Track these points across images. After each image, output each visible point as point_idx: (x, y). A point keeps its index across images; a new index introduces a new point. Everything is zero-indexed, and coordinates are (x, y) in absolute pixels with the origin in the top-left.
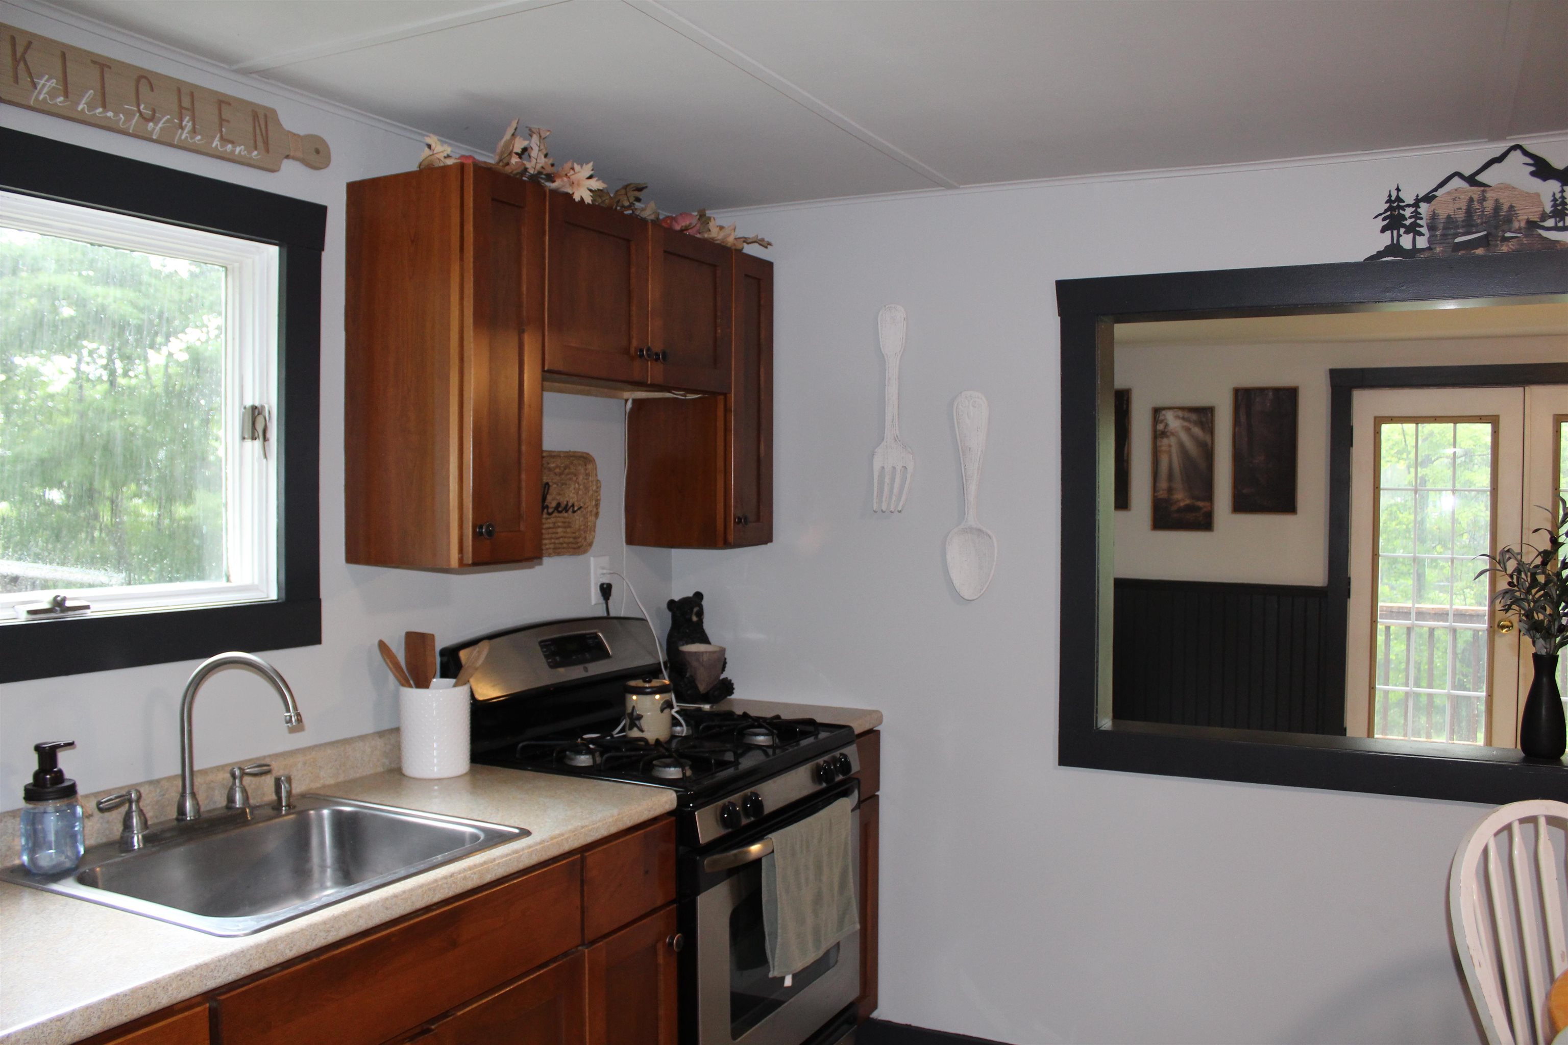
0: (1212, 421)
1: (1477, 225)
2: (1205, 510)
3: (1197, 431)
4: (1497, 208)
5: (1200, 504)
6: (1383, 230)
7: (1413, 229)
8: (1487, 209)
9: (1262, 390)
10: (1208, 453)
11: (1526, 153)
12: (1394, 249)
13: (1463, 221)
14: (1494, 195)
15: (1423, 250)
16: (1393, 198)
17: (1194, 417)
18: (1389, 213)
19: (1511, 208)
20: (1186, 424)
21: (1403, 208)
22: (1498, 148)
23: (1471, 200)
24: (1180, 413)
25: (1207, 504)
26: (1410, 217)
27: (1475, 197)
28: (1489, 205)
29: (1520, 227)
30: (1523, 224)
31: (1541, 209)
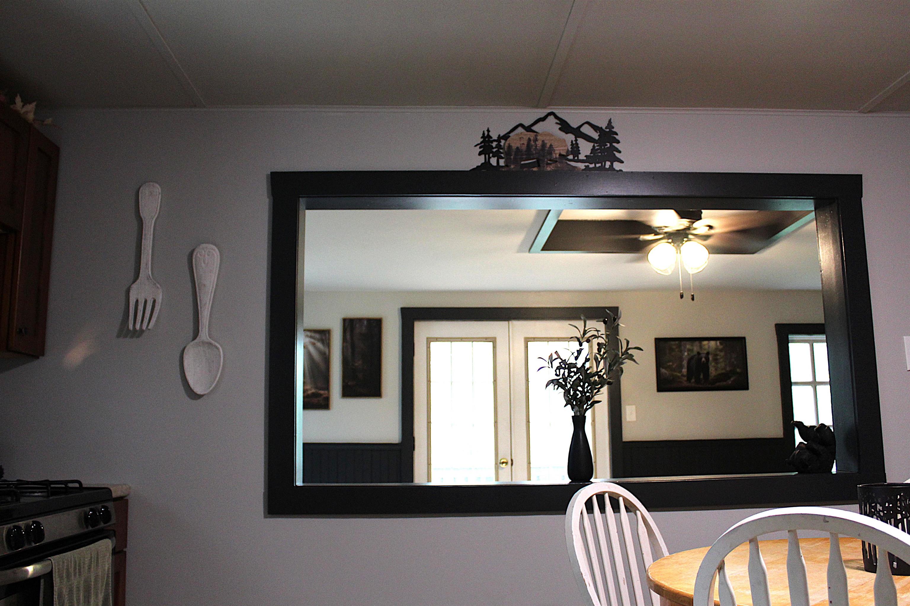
0: (329, 339)
1: (533, 154)
2: (325, 396)
3: (319, 345)
4: (544, 145)
5: (322, 392)
6: (480, 154)
7: (497, 155)
8: (538, 146)
9: (360, 320)
10: (327, 359)
11: (556, 117)
12: (487, 164)
13: (526, 151)
14: (542, 138)
15: (502, 167)
16: (486, 135)
17: (317, 336)
18: (483, 144)
19: (551, 145)
20: (313, 340)
21: (492, 142)
22: (542, 112)
23: (529, 140)
24: (309, 334)
25: (326, 392)
26: (495, 148)
27: (532, 138)
28: (539, 143)
29: (556, 158)
30: (558, 156)
31: (566, 148)
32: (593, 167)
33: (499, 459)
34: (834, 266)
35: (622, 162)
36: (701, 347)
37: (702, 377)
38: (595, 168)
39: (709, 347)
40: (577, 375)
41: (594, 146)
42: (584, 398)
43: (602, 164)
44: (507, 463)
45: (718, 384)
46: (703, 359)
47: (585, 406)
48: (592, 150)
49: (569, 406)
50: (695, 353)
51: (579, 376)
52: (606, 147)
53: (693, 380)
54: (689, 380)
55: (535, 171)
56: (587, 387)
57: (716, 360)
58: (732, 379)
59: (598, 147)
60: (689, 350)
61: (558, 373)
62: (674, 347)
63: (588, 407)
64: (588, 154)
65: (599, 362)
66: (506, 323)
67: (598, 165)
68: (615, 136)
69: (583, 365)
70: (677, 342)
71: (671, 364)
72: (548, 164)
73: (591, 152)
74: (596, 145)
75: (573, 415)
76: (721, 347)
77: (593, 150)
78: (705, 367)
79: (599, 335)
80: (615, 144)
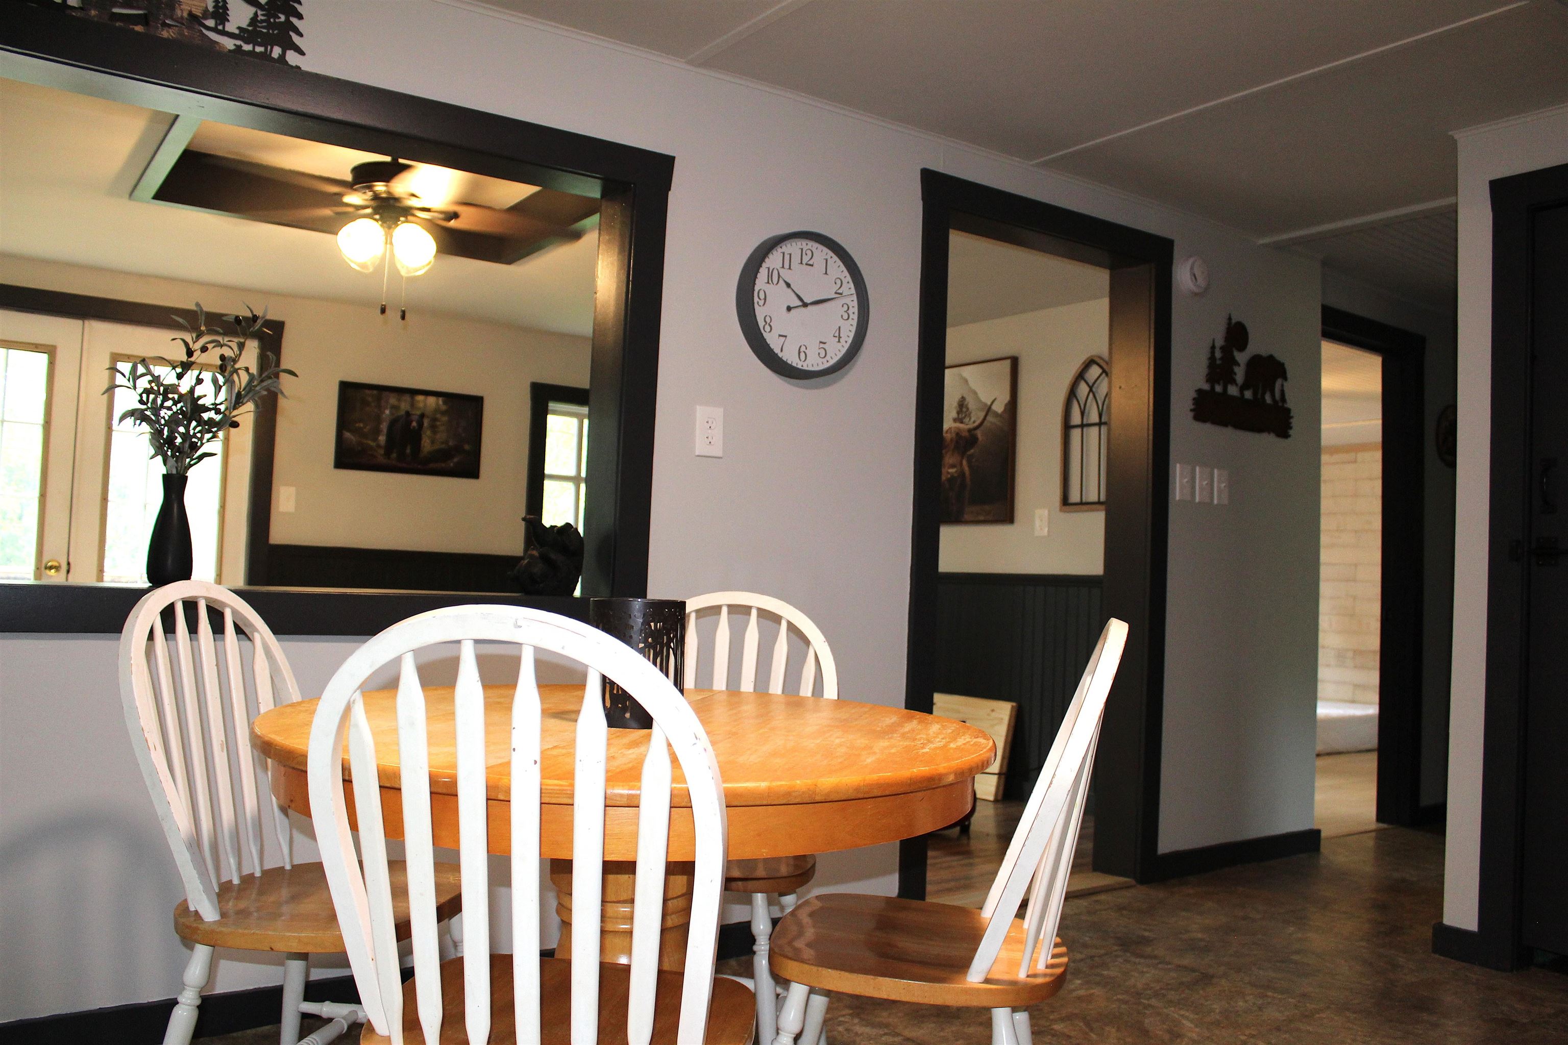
15: (73, 8)
29: (182, 17)
30: (185, 15)
31: (205, 5)
32: (249, 51)
33: (44, 562)
34: (615, 286)
35: (302, 53)
36: (413, 405)
37: (408, 451)
38: (252, 53)
39: (425, 405)
40: (179, 406)
41: (256, 14)
42: (187, 445)
43: (266, 49)
44: (57, 568)
45: (432, 465)
46: (414, 424)
47: (188, 460)
48: (252, 19)
49: (159, 458)
50: (402, 413)
51: (182, 407)
52: (277, 20)
53: (394, 455)
54: (388, 453)
55: (138, 33)
56: (194, 429)
57: (433, 427)
58: (456, 460)
59: (263, 18)
60: (395, 408)
61: (145, 398)
62: (370, 399)
63: (192, 463)
64: (244, 25)
65: (221, 387)
66: (80, 322)
67: (259, 49)
68: (296, 5)
69: (192, 391)
70: (375, 392)
71: (362, 425)
72: (165, 25)
73: (250, 23)
74: (260, 12)
75: (165, 473)
76: (444, 408)
77: (254, 21)
78: (415, 437)
79: (225, 342)
80: (294, 20)
